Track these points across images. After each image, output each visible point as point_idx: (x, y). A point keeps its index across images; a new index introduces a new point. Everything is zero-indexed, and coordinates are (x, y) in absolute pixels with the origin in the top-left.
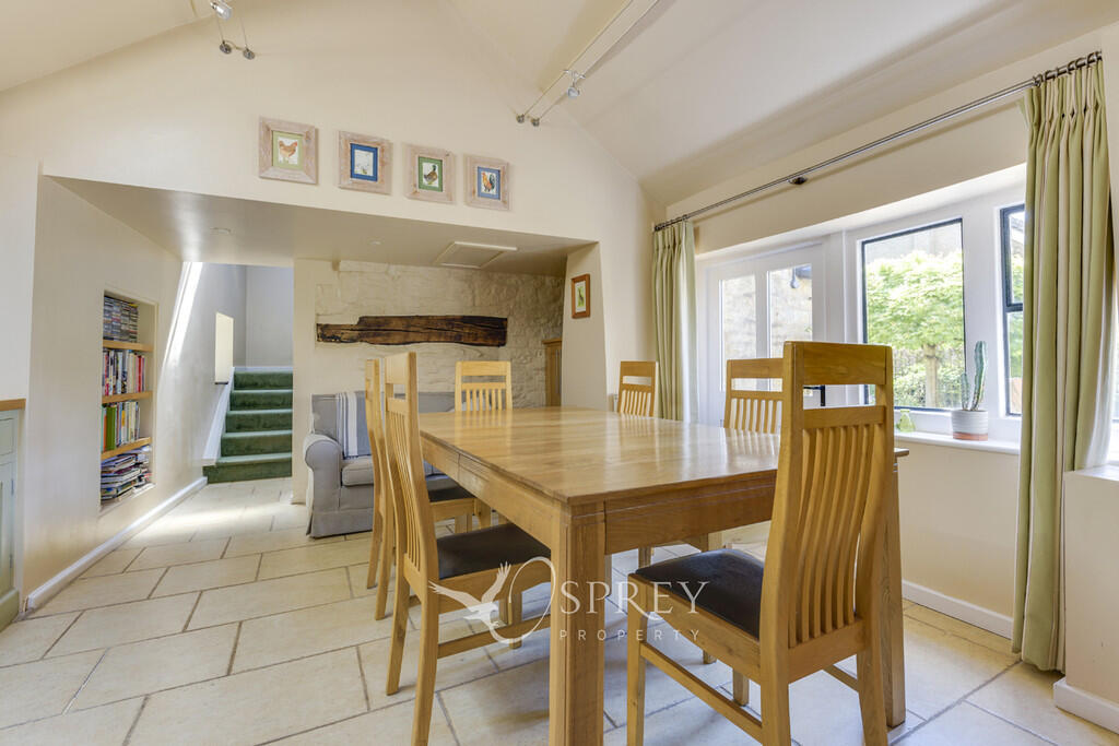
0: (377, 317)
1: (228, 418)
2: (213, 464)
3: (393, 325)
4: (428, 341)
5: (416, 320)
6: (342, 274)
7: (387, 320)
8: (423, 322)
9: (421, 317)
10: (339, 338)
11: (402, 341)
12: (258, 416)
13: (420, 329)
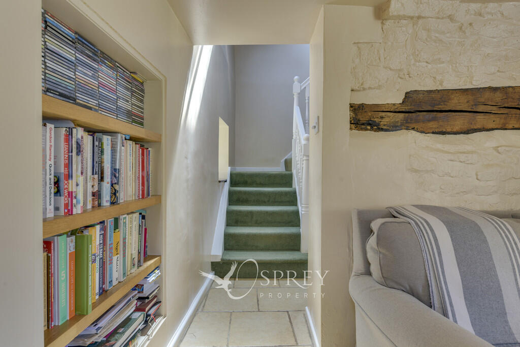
0: (430, 92)
1: (229, 213)
2: (219, 260)
3: (454, 103)
4: (504, 128)
5: (487, 95)
6: (389, 23)
7: (446, 94)
8: (498, 96)
9: (495, 89)
10: (378, 125)
11: (465, 127)
12: (251, 213)
13: (494, 110)
